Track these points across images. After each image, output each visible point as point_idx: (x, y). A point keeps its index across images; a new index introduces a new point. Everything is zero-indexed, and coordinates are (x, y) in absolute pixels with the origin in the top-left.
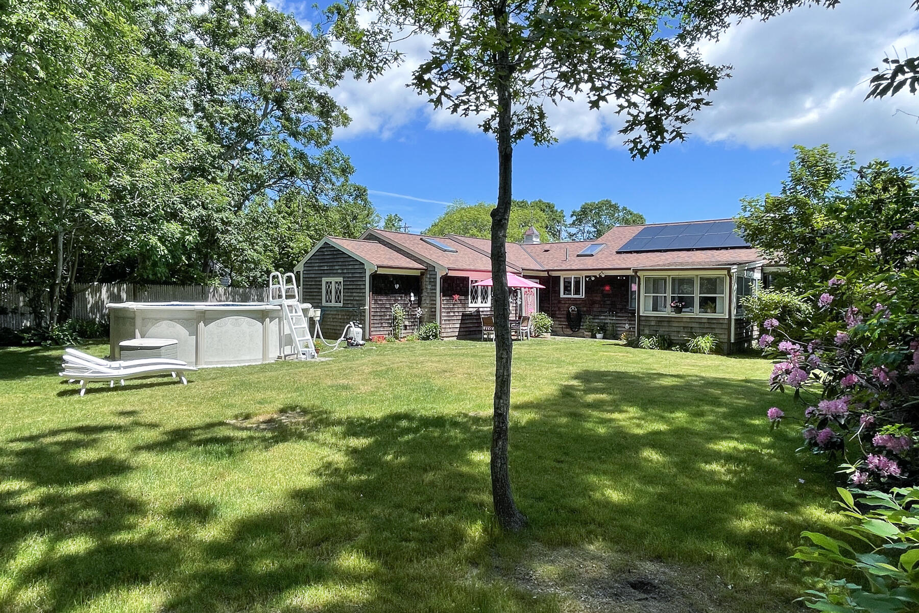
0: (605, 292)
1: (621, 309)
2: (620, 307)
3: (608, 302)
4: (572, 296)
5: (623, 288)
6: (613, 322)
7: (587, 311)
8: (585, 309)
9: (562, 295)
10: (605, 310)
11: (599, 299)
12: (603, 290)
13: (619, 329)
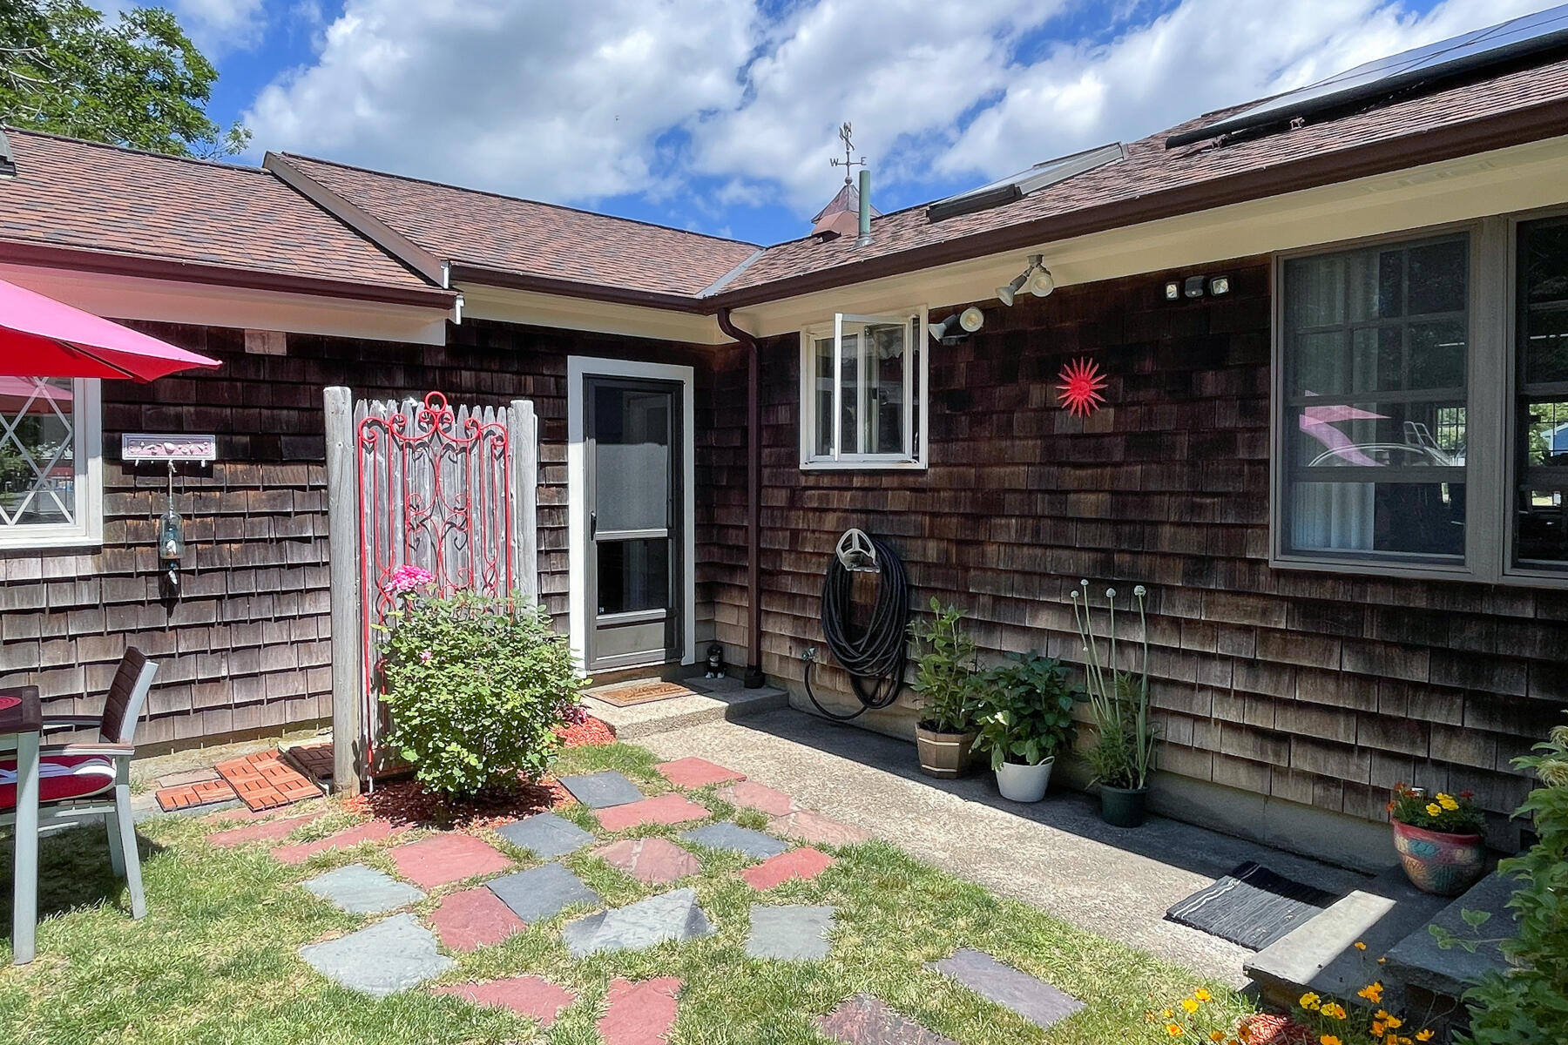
0: (1064, 424)
1: (1199, 566)
2: (1191, 542)
3: (1090, 504)
4: (862, 460)
5: (1211, 383)
6: (1131, 663)
7: (944, 564)
8: (932, 550)
9: (809, 457)
10: (1069, 562)
11: (1017, 476)
12: (1049, 409)
13: (1179, 732)
